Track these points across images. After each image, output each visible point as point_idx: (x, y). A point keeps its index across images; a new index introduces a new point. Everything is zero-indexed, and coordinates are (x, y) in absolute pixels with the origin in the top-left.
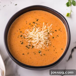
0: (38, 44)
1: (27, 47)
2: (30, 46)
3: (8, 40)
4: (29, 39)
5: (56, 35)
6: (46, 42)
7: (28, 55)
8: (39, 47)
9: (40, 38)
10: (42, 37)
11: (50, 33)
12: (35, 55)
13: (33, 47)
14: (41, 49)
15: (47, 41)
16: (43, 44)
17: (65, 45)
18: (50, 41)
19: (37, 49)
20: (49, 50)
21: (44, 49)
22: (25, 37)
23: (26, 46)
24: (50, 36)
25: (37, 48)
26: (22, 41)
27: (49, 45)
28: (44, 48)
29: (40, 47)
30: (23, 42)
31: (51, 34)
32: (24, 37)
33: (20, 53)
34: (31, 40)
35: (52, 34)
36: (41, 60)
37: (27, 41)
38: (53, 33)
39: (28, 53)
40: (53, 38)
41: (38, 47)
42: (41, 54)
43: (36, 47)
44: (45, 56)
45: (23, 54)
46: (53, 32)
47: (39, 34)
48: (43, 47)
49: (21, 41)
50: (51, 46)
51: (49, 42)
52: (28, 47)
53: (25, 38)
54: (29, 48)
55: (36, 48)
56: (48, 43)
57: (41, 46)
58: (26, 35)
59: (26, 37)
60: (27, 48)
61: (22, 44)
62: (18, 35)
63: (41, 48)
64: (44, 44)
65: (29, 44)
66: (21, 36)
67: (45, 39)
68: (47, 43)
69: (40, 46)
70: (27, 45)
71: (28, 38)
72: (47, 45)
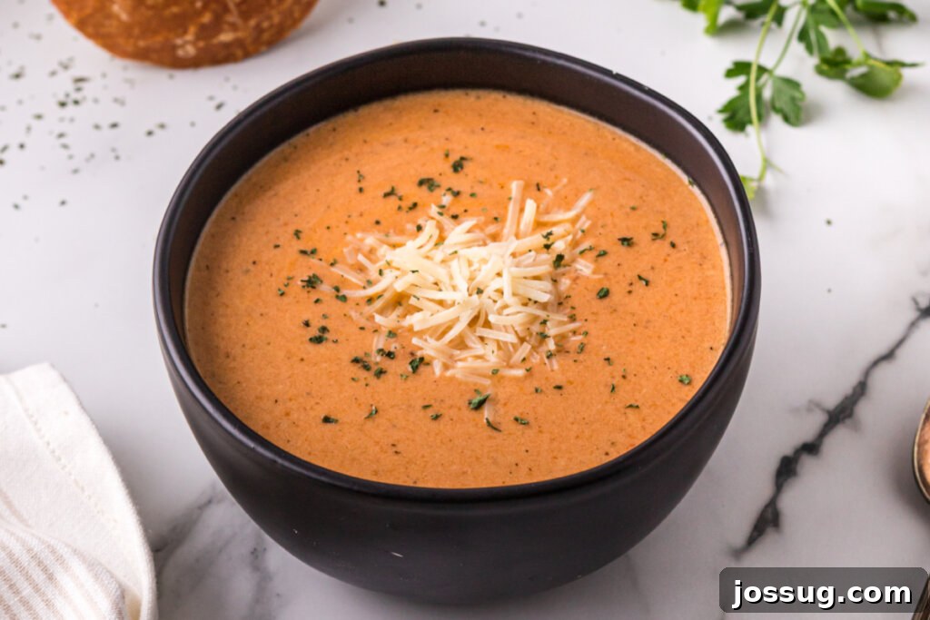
0: (460, 343)
1: (367, 368)
2: (390, 355)
3: (187, 311)
4: (378, 304)
5: (632, 275)
6: (536, 328)
7: (369, 424)
8: (471, 363)
9: (480, 292)
10: (505, 283)
11: (574, 261)
12: (434, 425)
13: (415, 369)
14: (488, 382)
15: (543, 314)
16: (510, 338)
17: (707, 345)
18: (573, 318)
19: (452, 379)
20: (568, 389)
21: (517, 379)
22: (344, 292)
23: (356, 361)
24: (575, 280)
25: (459, 370)
26: (317, 323)
27: (561, 350)
28: (520, 372)
29: (479, 363)
30: (324, 329)
31: (584, 267)
32: (337, 289)
33: (295, 416)
34: (399, 311)
35: (592, 266)
36: (495, 462)
37: (363, 322)
38: (606, 261)
39: (373, 414)
40: (604, 294)
41: (460, 364)
42: (487, 412)
43: (446, 367)
44: (530, 433)
45: (327, 420)
46: (603, 254)
47: (470, 264)
48: (511, 367)
49: (305, 317)
50: (581, 357)
51: (561, 323)
52: (375, 368)
53: (344, 299)
54: (380, 373)
55: (449, 373)
56: (552, 330)
57: (493, 359)
58: (353, 278)
59: (357, 287)
60: (362, 374)
61: (318, 340)
62: (285, 274)
63: (495, 372)
64: (522, 340)
65: (379, 342)
66: (312, 283)
67: (525, 305)
68: (543, 337)
69: (483, 356)
70: (360, 354)
71: (370, 300)
72: (551, 345)
